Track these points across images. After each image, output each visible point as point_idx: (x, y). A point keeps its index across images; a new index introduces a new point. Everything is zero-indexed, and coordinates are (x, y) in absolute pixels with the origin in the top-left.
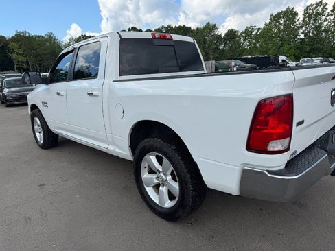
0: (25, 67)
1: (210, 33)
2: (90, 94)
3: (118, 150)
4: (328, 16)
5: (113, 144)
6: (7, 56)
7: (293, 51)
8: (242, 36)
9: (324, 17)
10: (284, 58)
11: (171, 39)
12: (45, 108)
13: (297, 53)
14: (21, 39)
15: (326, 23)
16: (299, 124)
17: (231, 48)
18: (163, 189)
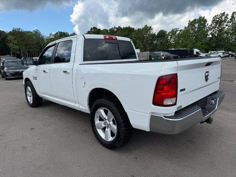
0: (18, 52)
1: (147, 32)
2: (65, 72)
3: (81, 107)
4: (228, 22)
5: (78, 103)
6: (5, 45)
7: (204, 46)
8: (170, 35)
9: (226, 24)
10: (198, 51)
11: (116, 39)
12: (35, 80)
13: (207, 47)
14: (16, 33)
15: (227, 27)
16: (181, 90)
17: (162, 43)
18: (108, 130)
